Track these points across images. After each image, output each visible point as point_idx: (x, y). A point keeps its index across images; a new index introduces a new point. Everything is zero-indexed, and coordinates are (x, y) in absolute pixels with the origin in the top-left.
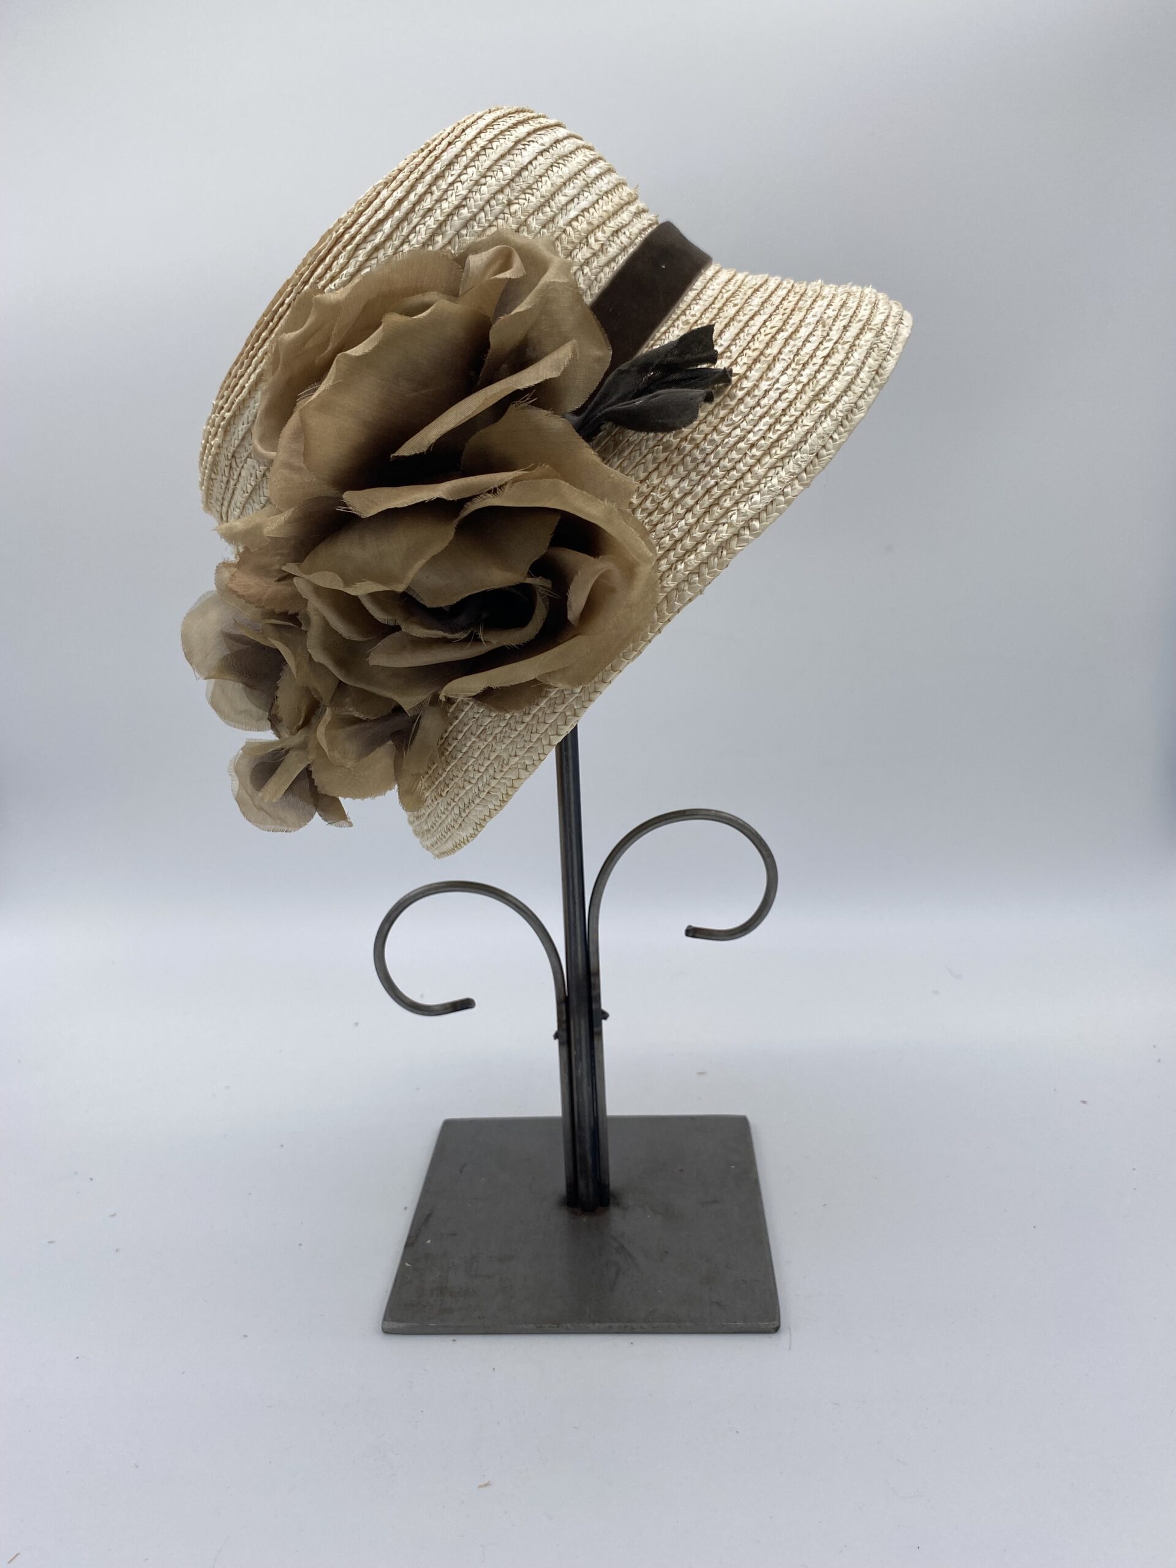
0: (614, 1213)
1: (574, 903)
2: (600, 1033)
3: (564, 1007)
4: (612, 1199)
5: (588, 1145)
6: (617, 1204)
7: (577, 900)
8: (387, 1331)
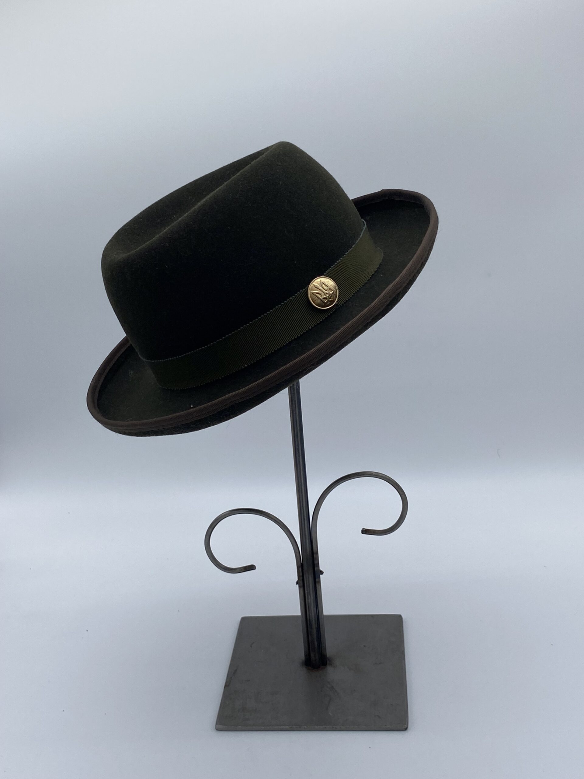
0: (329, 669)
1: (304, 519)
2: (319, 582)
3: (300, 569)
4: (328, 662)
5: (315, 636)
6: (331, 665)
7: (305, 518)
8: (218, 729)
